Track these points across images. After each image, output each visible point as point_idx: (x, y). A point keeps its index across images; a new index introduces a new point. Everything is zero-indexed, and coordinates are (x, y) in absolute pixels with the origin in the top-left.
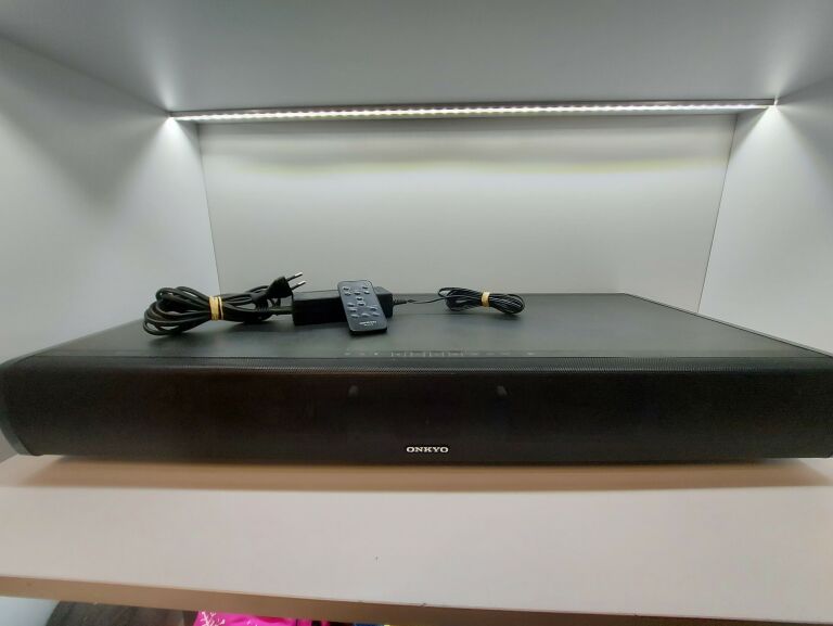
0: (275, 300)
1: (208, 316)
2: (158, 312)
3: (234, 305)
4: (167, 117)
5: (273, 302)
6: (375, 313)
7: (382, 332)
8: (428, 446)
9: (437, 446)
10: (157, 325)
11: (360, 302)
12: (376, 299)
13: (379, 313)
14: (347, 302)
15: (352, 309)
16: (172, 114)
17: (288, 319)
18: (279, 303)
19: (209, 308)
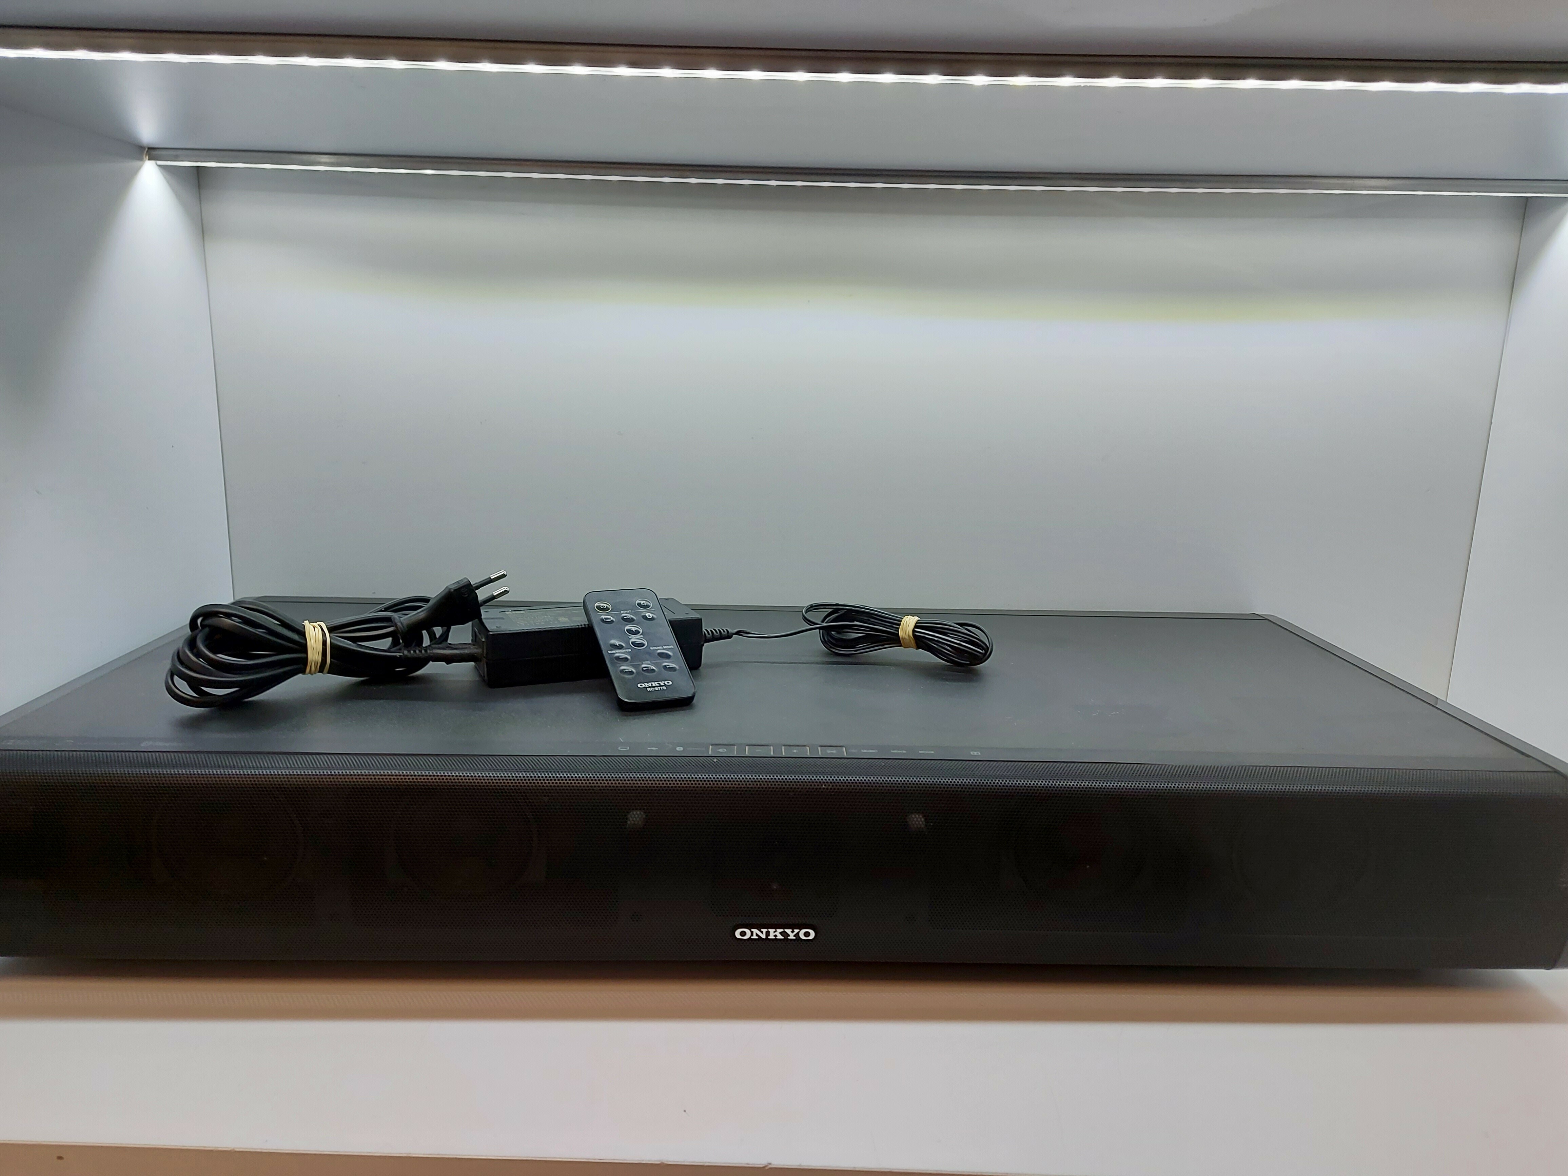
0: (438, 631)
1: (300, 665)
2: (199, 655)
3: (354, 640)
4: (141, 159)
5: (432, 636)
6: (667, 663)
7: (684, 703)
8: (776, 927)
9: (793, 927)
10: (194, 684)
11: (634, 639)
12: (668, 630)
13: (677, 662)
14: (607, 639)
15: (618, 653)
16: (152, 152)
17: (464, 671)
18: (445, 636)
19: (304, 648)
